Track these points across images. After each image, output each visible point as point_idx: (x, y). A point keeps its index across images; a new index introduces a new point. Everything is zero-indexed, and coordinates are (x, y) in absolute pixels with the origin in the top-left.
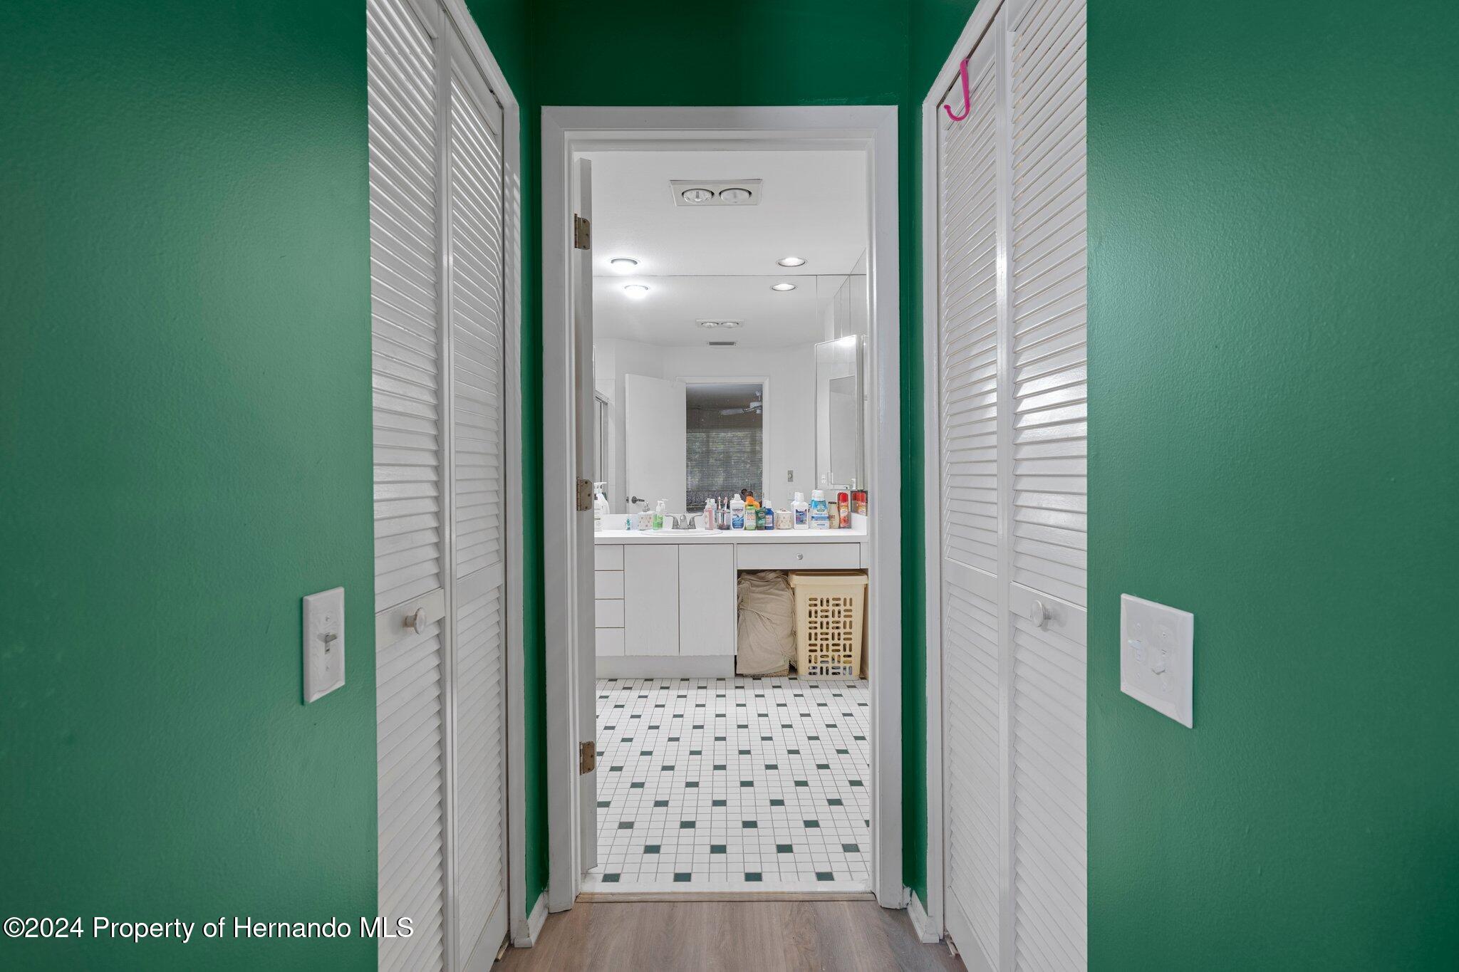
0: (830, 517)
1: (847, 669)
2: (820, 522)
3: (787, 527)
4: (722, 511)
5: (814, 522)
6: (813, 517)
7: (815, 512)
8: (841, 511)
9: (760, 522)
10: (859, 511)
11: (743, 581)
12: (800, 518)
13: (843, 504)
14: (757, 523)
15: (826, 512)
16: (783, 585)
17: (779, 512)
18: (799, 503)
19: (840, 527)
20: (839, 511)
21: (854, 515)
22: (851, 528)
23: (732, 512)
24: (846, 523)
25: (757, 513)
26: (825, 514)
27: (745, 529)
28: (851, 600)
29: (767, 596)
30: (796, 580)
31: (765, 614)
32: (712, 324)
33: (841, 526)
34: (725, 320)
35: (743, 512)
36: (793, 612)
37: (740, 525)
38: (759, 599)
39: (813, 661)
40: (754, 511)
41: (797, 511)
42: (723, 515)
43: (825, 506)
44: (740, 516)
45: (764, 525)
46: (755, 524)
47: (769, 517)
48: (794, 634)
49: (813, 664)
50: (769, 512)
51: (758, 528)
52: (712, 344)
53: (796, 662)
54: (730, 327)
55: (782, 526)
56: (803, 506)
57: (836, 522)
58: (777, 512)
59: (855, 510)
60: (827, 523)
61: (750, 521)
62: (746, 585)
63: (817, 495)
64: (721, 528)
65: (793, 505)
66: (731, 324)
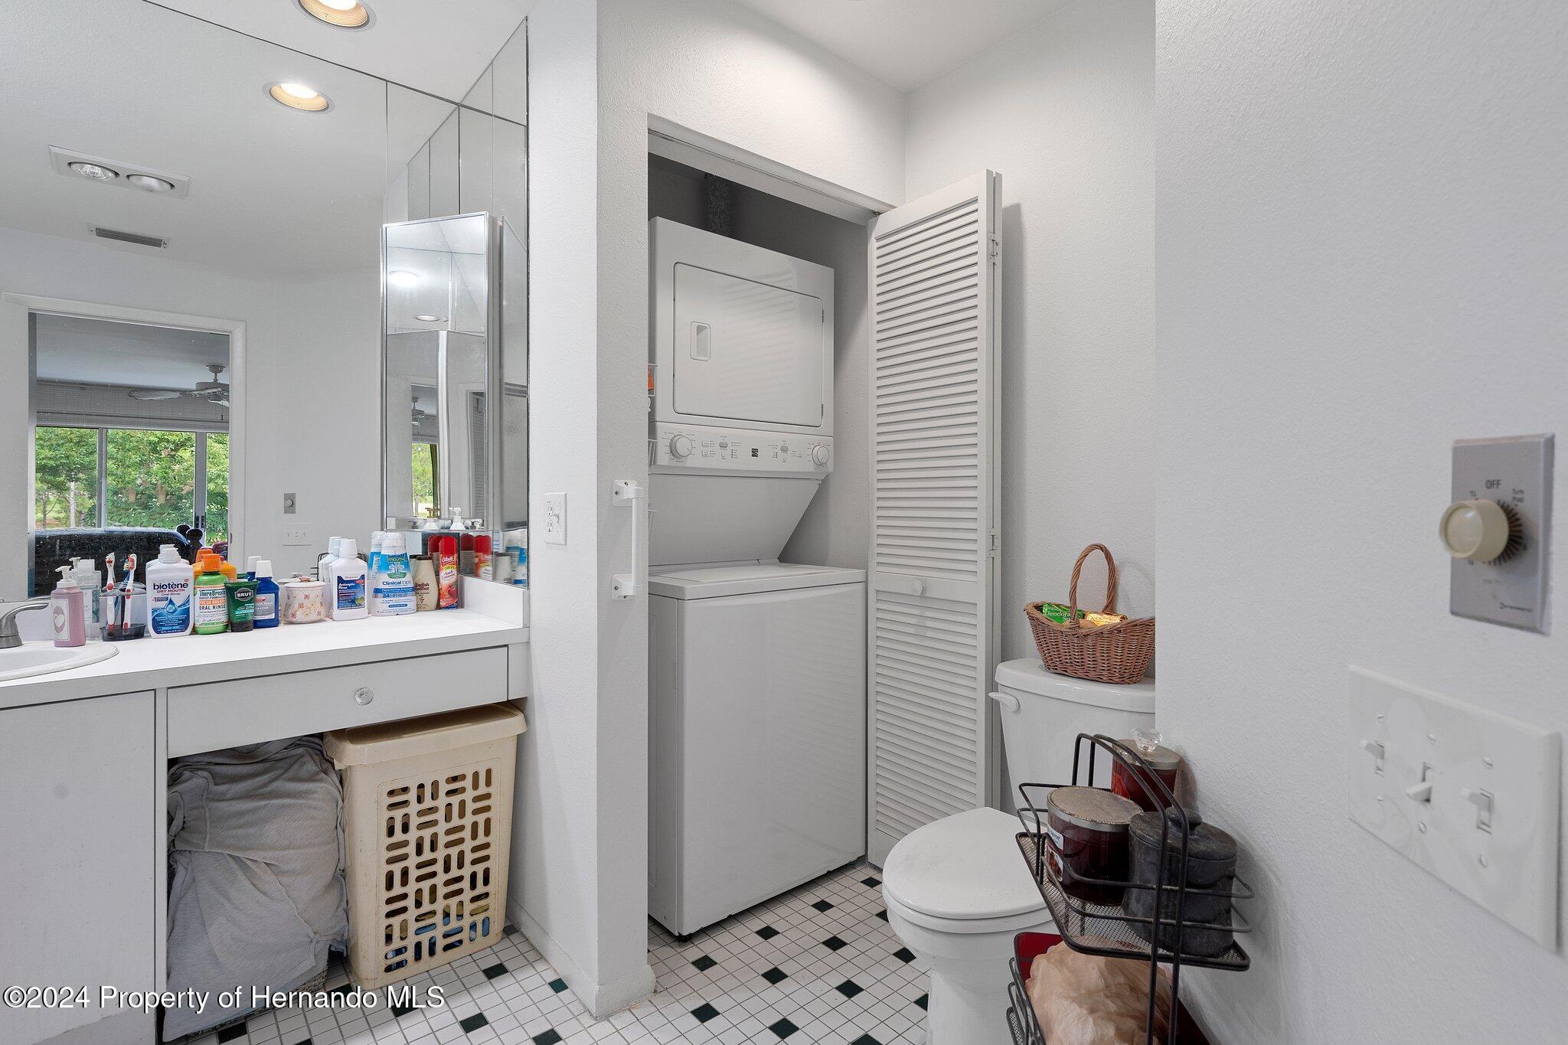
0: (418, 588)
1: (479, 927)
2: (394, 600)
3: (315, 617)
4: (117, 592)
5: (380, 600)
6: (377, 591)
7: (383, 580)
8: (442, 574)
9: (240, 612)
10: (482, 570)
11: (187, 774)
12: (349, 593)
13: (446, 559)
14: (229, 614)
15: (408, 577)
16: (311, 767)
17: (294, 583)
18: (342, 561)
19: (438, 607)
20: (437, 574)
21: (469, 581)
22: (462, 607)
23: (151, 593)
24: (454, 599)
25: (230, 590)
26: (407, 581)
27: (194, 632)
28: (489, 772)
29: (263, 803)
30: (352, 755)
31: (258, 856)
32: (98, 170)
33: (443, 604)
34: (135, 167)
35: (189, 590)
36: (341, 826)
37: (181, 622)
38: (241, 814)
39: (396, 934)
40: (220, 587)
41: (340, 580)
42: (121, 603)
43: (407, 566)
44: (178, 600)
45: (250, 618)
46: (224, 618)
47: (266, 600)
48: (342, 878)
49: (397, 943)
50: (266, 586)
51: (234, 625)
52: (103, 233)
53: (346, 943)
54: (150, 190)
55: (300, 616)
56: (355, 569)
57: (431, 597)
58: (287, 582)
59: (474, 572)
60: (411, 600)
61: (210, 611)
62: (196, 782)
63: (389, 542)
64: (115, 634)
65: (327, 566)
66: (154, 183)
